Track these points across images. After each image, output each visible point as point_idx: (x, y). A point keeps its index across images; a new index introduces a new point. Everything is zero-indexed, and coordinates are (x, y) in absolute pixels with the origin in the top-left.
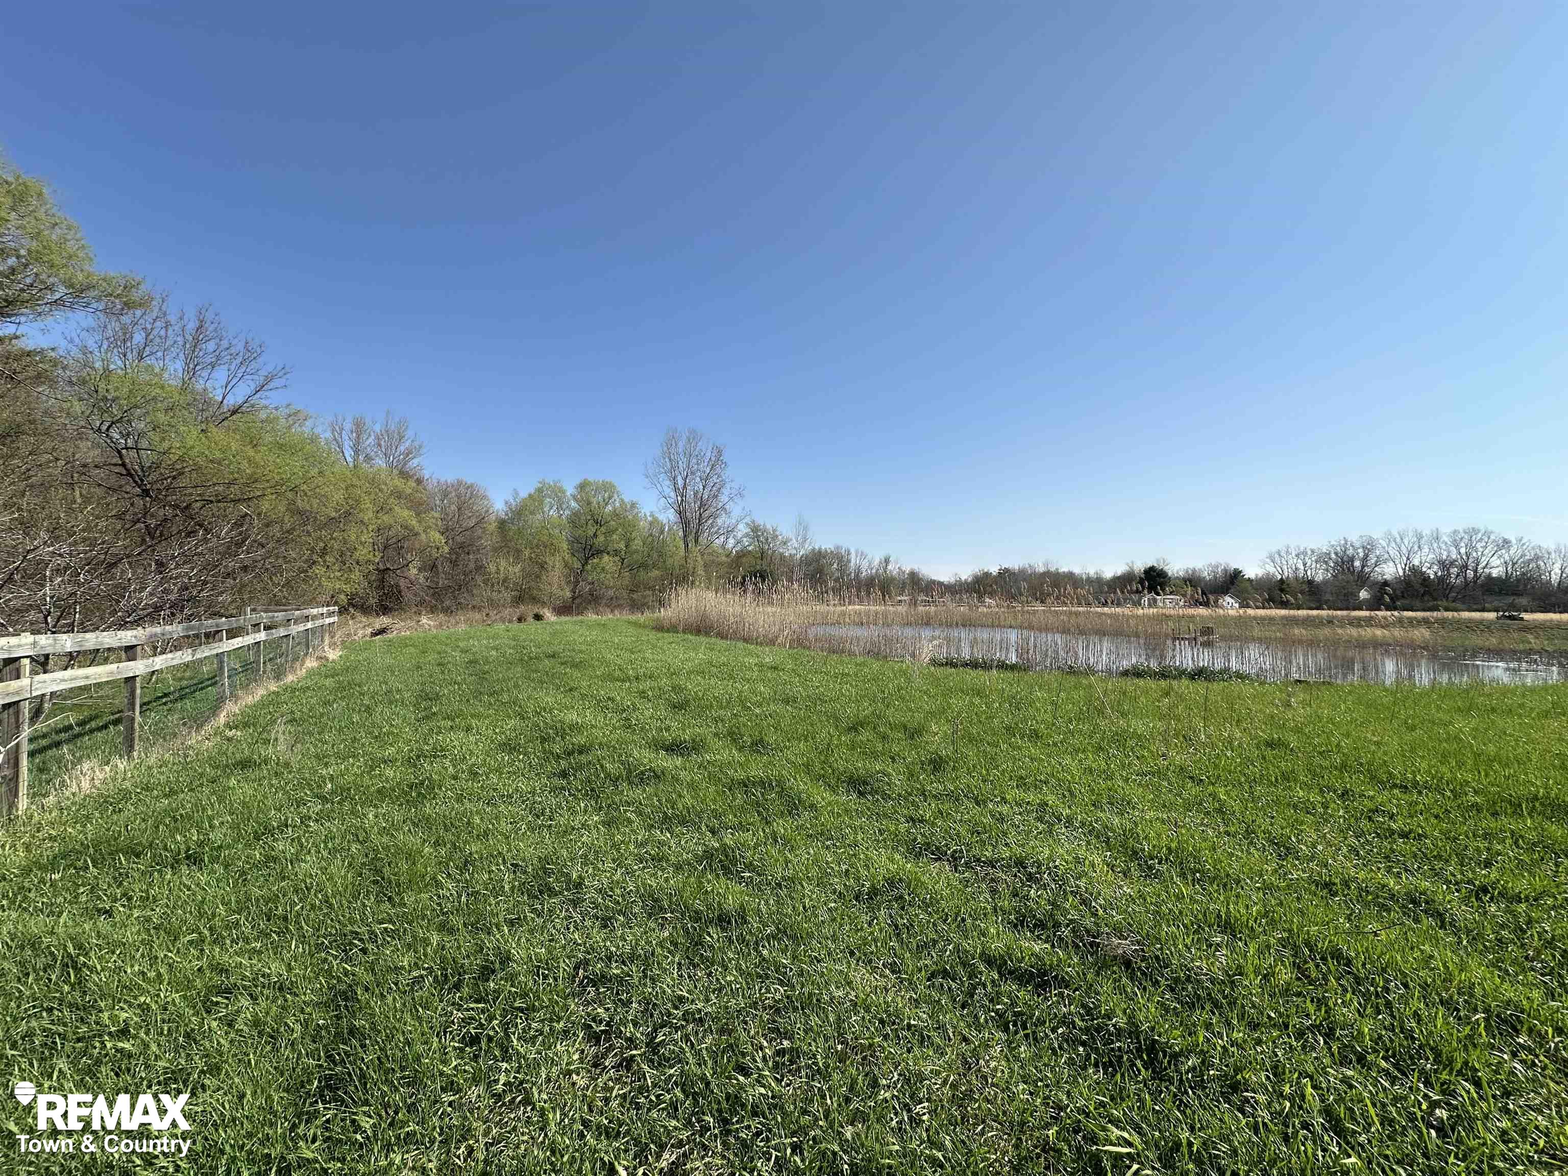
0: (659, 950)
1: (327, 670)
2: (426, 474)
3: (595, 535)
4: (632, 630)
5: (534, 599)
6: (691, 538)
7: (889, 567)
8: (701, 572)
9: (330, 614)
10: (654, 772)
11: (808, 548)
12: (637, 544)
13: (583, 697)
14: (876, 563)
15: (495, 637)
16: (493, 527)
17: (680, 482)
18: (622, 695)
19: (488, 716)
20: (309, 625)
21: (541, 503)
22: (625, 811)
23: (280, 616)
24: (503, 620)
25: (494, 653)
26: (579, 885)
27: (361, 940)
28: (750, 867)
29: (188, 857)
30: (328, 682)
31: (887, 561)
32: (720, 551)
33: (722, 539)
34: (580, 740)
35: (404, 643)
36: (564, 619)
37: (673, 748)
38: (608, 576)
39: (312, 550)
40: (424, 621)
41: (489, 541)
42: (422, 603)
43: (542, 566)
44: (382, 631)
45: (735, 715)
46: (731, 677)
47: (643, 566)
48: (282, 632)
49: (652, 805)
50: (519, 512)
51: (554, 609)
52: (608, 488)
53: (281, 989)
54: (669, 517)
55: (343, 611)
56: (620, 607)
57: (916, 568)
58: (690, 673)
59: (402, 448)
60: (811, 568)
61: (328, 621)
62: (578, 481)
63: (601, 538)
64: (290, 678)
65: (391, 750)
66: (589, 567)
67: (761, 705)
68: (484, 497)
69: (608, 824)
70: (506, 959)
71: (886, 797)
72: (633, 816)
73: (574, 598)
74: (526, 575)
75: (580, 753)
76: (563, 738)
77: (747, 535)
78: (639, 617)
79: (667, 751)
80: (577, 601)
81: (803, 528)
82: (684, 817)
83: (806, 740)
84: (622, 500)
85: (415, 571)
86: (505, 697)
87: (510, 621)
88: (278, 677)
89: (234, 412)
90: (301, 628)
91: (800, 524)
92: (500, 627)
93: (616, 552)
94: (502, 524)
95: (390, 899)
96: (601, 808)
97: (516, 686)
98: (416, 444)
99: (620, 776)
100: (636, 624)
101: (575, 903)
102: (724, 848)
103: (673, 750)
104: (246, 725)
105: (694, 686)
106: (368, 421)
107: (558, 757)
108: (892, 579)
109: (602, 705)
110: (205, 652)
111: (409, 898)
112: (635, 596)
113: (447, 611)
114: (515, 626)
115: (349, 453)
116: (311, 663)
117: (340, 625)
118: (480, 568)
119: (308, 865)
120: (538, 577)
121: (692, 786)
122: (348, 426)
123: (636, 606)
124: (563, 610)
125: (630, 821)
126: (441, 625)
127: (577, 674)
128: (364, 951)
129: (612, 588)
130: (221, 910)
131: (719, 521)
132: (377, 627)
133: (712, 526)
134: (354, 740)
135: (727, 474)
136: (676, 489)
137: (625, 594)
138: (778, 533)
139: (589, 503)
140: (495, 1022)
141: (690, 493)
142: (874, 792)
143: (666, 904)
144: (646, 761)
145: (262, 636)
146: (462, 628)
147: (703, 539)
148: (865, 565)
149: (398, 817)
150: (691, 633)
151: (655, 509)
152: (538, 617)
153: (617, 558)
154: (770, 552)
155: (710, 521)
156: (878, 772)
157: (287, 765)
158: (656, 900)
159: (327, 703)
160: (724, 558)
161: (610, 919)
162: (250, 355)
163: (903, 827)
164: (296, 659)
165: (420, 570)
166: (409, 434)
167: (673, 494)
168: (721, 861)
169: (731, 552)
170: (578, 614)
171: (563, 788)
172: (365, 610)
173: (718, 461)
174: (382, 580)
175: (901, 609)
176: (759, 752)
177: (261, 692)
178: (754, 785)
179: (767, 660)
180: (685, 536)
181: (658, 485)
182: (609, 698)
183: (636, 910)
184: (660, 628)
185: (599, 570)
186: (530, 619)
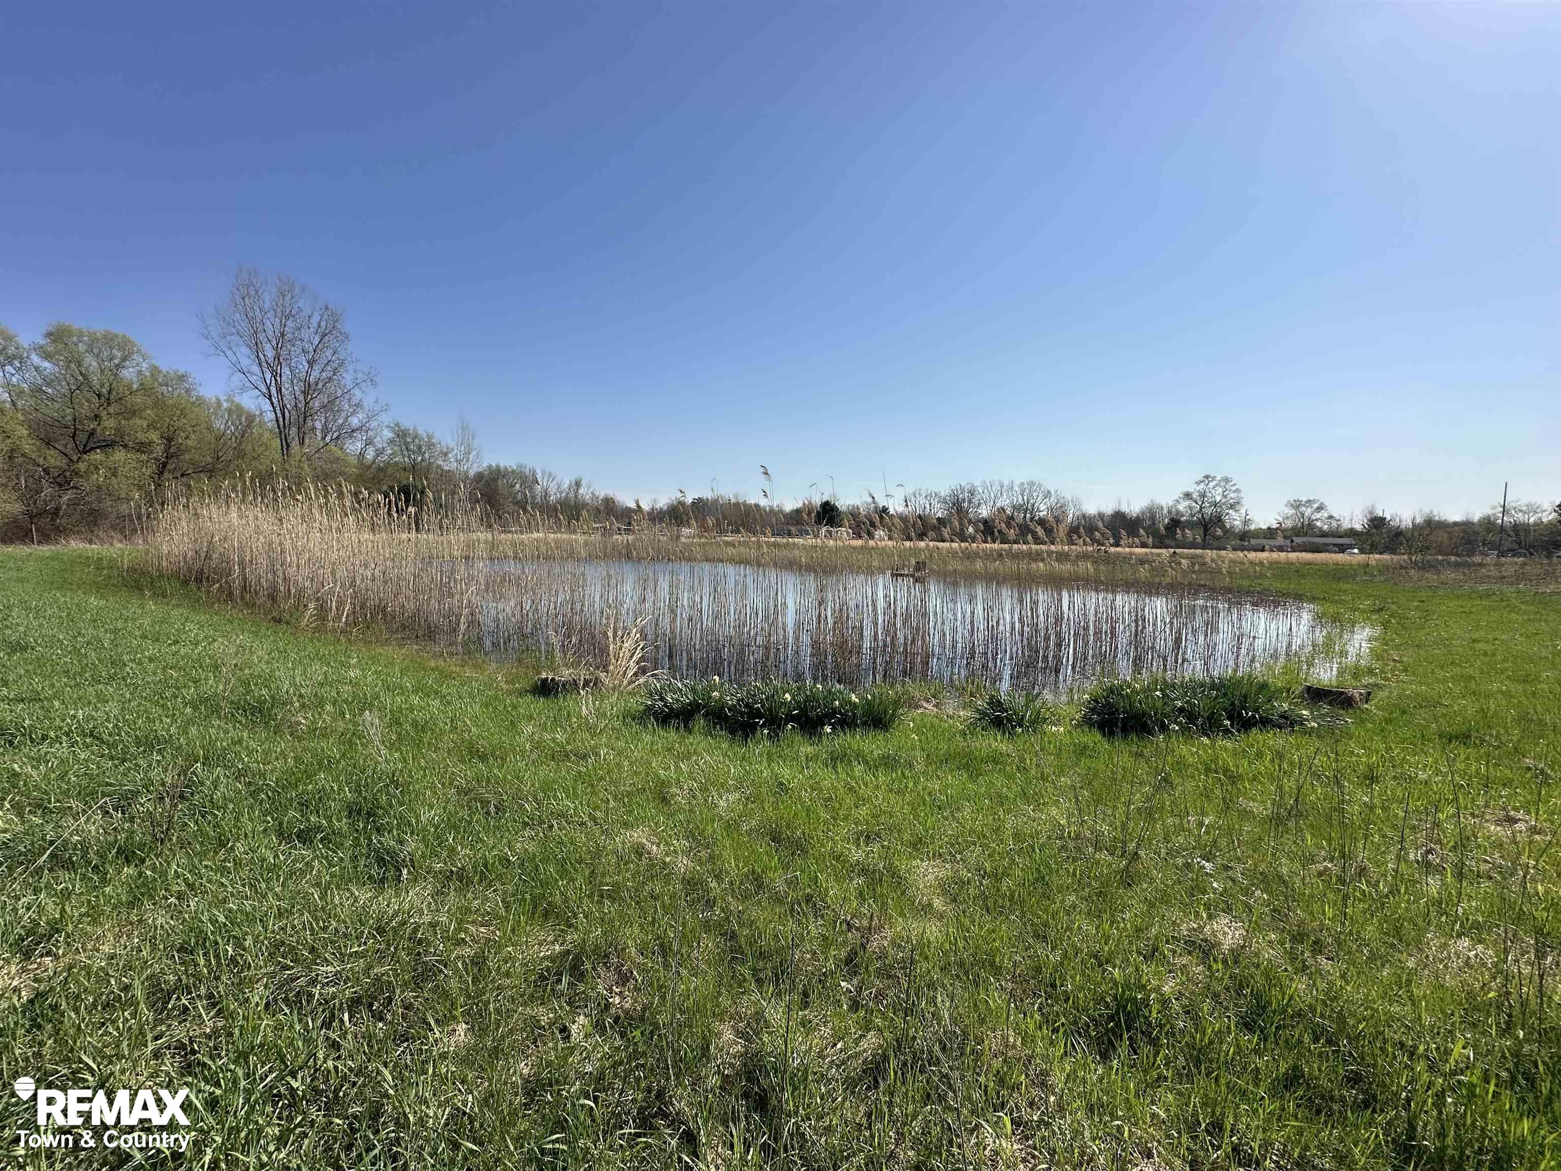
3: (96, 416)
6: (292, 436)
7: (581, 491)
14: (565, 486)
31: (578, 484)
38: (126, 483)
54: (251, 402)
57: (611, 494)
63: (110, 423)
66: (82, 466)
73: (31, 515)
81: (466, 434)
91: (461, 428)
93: (142, 447)
108: (585, 505)
131: (340, 416)
135: (349, 349)
136: (261, 362)
138: (433, 439)
148: (552, 489)
153: (144, 456)
154: (425, 464)
155: (323, 415)
167: (255, 369)
170: (41, 541)
173: (332, 328)
180: (281, 430)
181: (229, 353)
185: (104, 471)
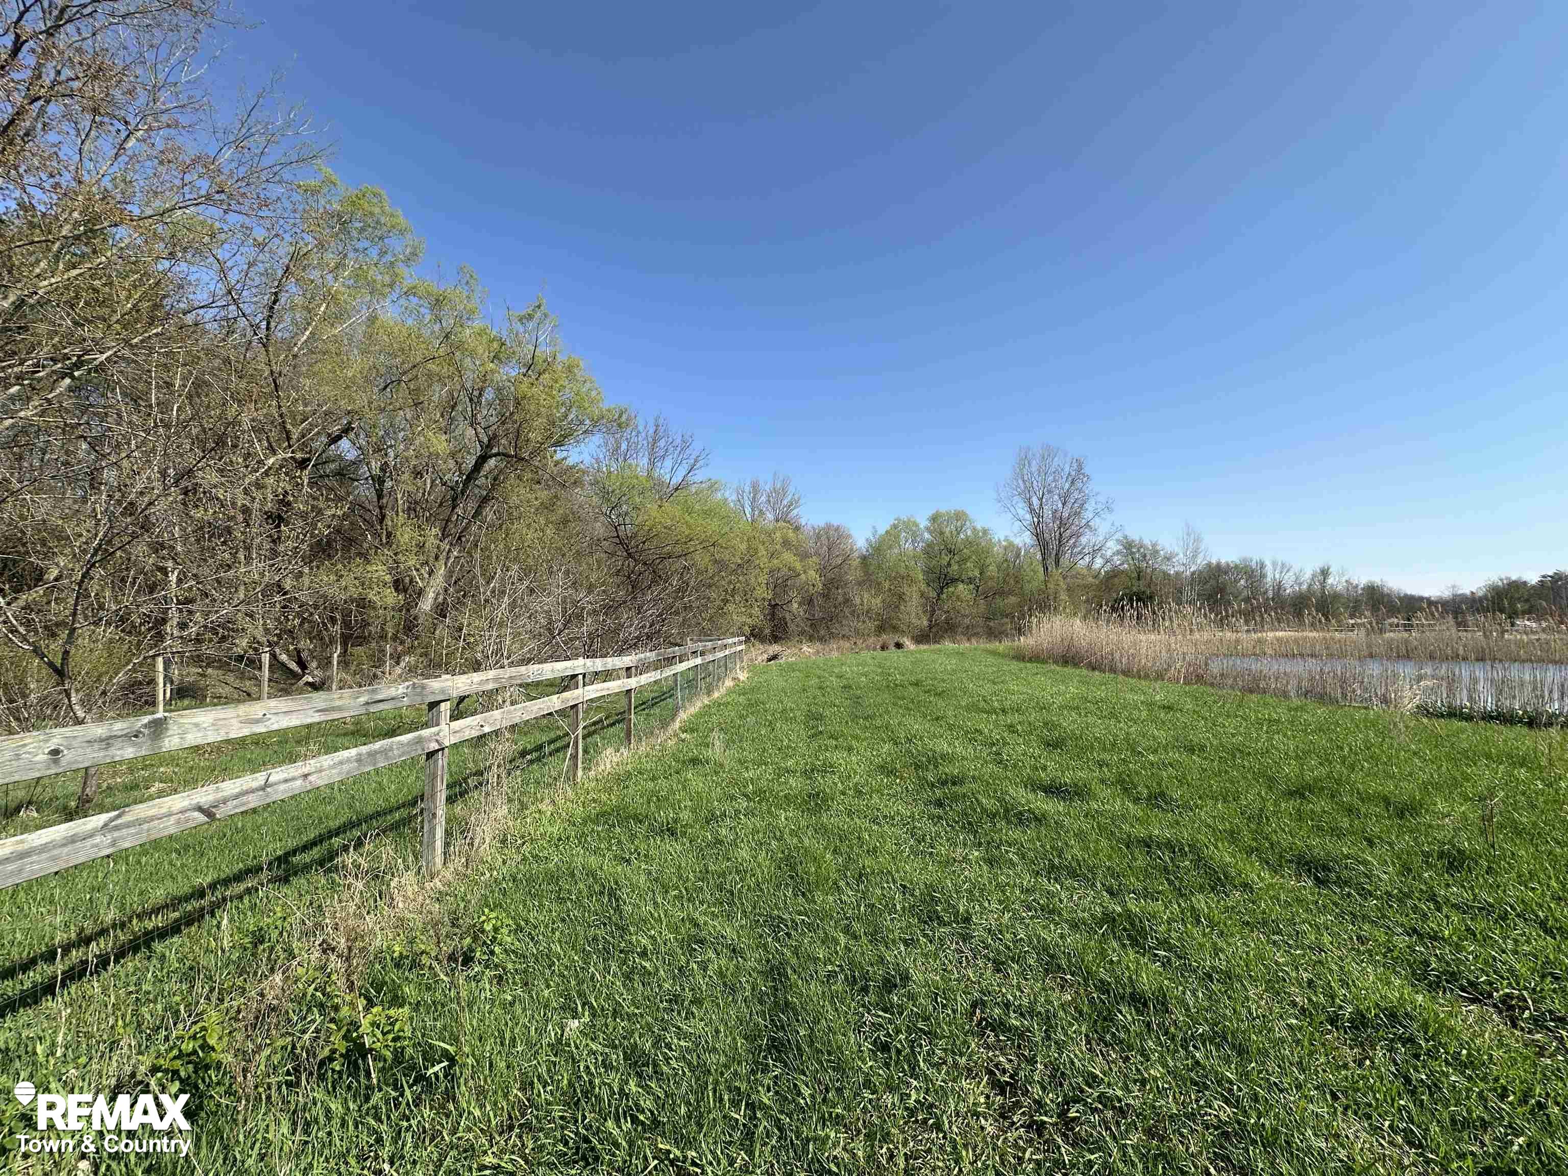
0: (1061, 1013)
1: (740, 690)
2: (803, 522)
3: (949, 565)
4: (991, 659)
5: (894, 628)
6: (1051, 562)
7: (1330, 581)
8: (1063, 596)
9: (740, 643)
10: (1034, 813)
11: (1201, 562)
12: (992, 570)
13: (951, 727)
14: (1307, 576)
15: (864, 664)
16: (856, 563)
17: (1035, 501)
18: (988, 726)
19: (866, 739)
20: (727, 652)
21: (897, 537)
22: (1007, 852)
23: (709, 644)
24: (868, 648)
25: (863, 679)
26: (967, 920)
27: (786, 926)
28: (1164, 943)
29: (668, 830)
30: (741, 699)
31: (1325, 573)
32: (1085, 572)
33: (1087, 559)
34: (953, 770)
35: (791, 667)
36: (923, 647)
37: (1053, 790)
38: (964, 605)
39: (726, 591)
40: (805, 648)
41: (853, 575)
42: (802, 633)
43: (901, 597)
44: (774, 657)
45: (1123, 760)
46: (1112, 715)
47: (1001, 593)
48: (710, 657)
49: (1035, 849)
50: (878, 549)
51: (913, 638)
52: (960, 516)
53: (734, 950)
54: (1024, 539)
55: (747, 640)
56: (976, 634)
57: (1377, 580)
58: (1061, 708)
59: (785, 502)
60: (1208, 586)
61: (739, 648)
62: (930, 512)
63: (955, 567)
64: (716, 695)
65: (790, 763)
66: (944, 596)
67: (1155, 752)
68: (849, 536)
69: (990, 862)
70: (906, 978)
71: (1366, 894)
72: (1015, 858)
73: (930, 627)
74: (887, 606)
75: (954, 784)
76: (936, 767)
77: (1118, 552)
78: (995, 645)
79: (1046, 792)
80: (934, 630)
81: (1194, 541)
82: (1075, 871)
83: (1225, 801)
84: (974, 529)
85: (795, 605)
86: (878, 723)
87: (875, 649)
88: (709, 693)
89: (677, 489)
90: (720, 655)
91: (1188, 534)
92: (866, 655)
93: (971, 581)
94: (864, 558)
95: (803, 894)
96: (980, 844)
97: (887, 712)
98: (796, 497)
99: (998, 812)
100: (994, 653)
101: (966, 938)
102: (1129, 915)
103: (1053, 793)
104: (692, 731)
105: (1070, 722)
106: (761, 483)
107: (933, 785)
108: (1336, 596)
109: (972, 736)
110: (668, 672)
111: (819, 897)
112: (991, 624)
113: (822, 639)
114: (879, 654)
115: (748, 510)
116: (729, 683)
117: (748, 650)
118: (847, 601)
119: (744, 853)
120: (897, 607)
121: (1080, 835)
122: (747, 489)
123: (993, 634)
124: (922, 638)
125: (1014, 865)
126: (818, 652)
127: (941, 703)
128: (788, 935)
129: (967, 616)
130: (691, 876)
131: (1084, 540)
132: (771, 653)
133: (1074, 546)
134: (764, 750)
135: (1091, 487)
136: (1032, 510)
137: (981, 621)
138: (1158, 548)
139: (942, 533)
140: (901, 1036)
141: (1048, 513)
142: (1343, 883)
143: (1064, 963)
144: (1023, 801)
145: (699, 661)
146: (835, 654)
147: (1065, 561)
148: (1289, 579)
149: (803, 823)
150: (1056, 662)
151: (1008, 533)
152: (899, 646)
153: (972, 586)
154: (1149, 570)
155: (1071, 542)
156: (1347, 857)
157: (722, 765)
158: (1052, 957)
159: (741, 717)
160: (1090, 579)
161: (1003, 963)
162: (685, 445)
163: (1401, 941)
164: (719, 679)
165: (800, 604)
166: (791, 490)
167: (1028, 516)
168: (1125, 929)
169: (1099, 573)
170: (935, 642)
171: (940, 818)
172: (763, 640)
173: (1078, 475)
174: (773, 615)
175: (1359, 636)
176: (1159, 807)
177: (699, 704)
178: (1158, 846)
179: (1158, 698)
180: (1044, 559)
181: (1012, 509)
182: (976, 730)
183: (1031, 961)
184: (1020, 657)
185: (954, 598)
186: (892, 648)
